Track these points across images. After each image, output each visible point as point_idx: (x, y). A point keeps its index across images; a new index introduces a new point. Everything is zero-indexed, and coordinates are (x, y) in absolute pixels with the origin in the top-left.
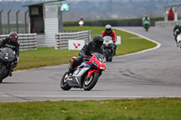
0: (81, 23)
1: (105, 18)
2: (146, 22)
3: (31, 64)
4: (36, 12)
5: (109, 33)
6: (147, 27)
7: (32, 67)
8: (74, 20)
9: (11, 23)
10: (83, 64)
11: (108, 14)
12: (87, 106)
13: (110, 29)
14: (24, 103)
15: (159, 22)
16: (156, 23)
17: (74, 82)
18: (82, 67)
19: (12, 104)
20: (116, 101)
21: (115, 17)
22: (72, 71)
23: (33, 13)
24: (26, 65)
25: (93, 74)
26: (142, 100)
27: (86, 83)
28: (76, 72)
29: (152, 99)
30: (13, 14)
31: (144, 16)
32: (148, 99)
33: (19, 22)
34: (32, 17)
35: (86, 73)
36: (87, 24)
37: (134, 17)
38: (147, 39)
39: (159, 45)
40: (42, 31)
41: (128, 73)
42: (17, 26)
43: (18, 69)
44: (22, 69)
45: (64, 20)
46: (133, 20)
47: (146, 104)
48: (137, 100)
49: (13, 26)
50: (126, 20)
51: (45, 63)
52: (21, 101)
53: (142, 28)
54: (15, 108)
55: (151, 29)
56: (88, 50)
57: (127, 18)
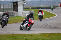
0: (30, 8)
1: (38, 7)
2: (52, 8)
3: (14, 22)
4: (15, 4)
5: (41, 11)
6: (52, 9)
7: (14, 23)
8: (28, 7)
9: (7, 8)
10: (27, 22)
11: (40, 5)
12: (33, 36)
13: (41, 10)
14: (11, 35)
15: (57, 8)
16: (56, 8)
17: (24, 27)
18: (26, 23)
19: (7, 35)
20: (42, 34)
21: (42, 6)
22: (23, 24)
23: (14, 5)
24: (12, 22)
25: (30, 25)
26: (51, 33)
27: (28, 28)
28: (24, 24)
29: (54, 33)
30: (7, 5)
31: (51, 6)
32: (53, 33)
33: (10, 8)
34: (14, 6)
35: (28, 25)
36: (32, 8)
37: (48, 6)
38: (53, 13)
39: (57, 15)
40: (17, 11)
41: (46, 25)
42: (9, 9)
43: (9, 23)
44: (10, 23)
45: (25, 7)
46: (48, 7)
47: (52, 35)
48: (49, 34)
49: (7, 9)
50: (46, 7)
51: (18, 21)
52: (10, 34)
53: (51, 10)
54: (8, 36)
55: (54, 10)
56: (28, 17)
57: (46, 6)
